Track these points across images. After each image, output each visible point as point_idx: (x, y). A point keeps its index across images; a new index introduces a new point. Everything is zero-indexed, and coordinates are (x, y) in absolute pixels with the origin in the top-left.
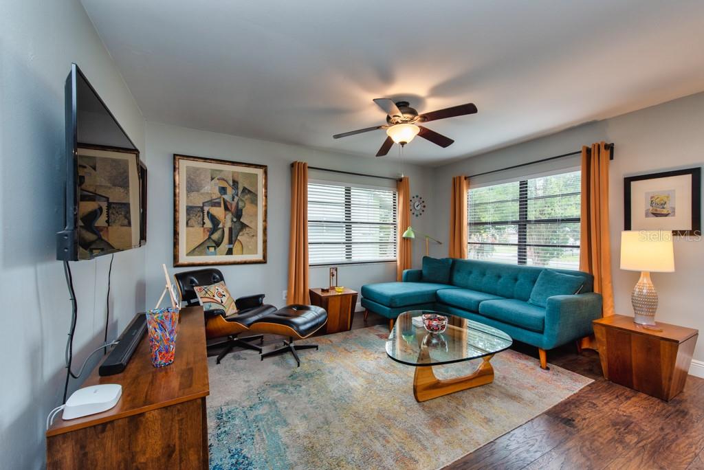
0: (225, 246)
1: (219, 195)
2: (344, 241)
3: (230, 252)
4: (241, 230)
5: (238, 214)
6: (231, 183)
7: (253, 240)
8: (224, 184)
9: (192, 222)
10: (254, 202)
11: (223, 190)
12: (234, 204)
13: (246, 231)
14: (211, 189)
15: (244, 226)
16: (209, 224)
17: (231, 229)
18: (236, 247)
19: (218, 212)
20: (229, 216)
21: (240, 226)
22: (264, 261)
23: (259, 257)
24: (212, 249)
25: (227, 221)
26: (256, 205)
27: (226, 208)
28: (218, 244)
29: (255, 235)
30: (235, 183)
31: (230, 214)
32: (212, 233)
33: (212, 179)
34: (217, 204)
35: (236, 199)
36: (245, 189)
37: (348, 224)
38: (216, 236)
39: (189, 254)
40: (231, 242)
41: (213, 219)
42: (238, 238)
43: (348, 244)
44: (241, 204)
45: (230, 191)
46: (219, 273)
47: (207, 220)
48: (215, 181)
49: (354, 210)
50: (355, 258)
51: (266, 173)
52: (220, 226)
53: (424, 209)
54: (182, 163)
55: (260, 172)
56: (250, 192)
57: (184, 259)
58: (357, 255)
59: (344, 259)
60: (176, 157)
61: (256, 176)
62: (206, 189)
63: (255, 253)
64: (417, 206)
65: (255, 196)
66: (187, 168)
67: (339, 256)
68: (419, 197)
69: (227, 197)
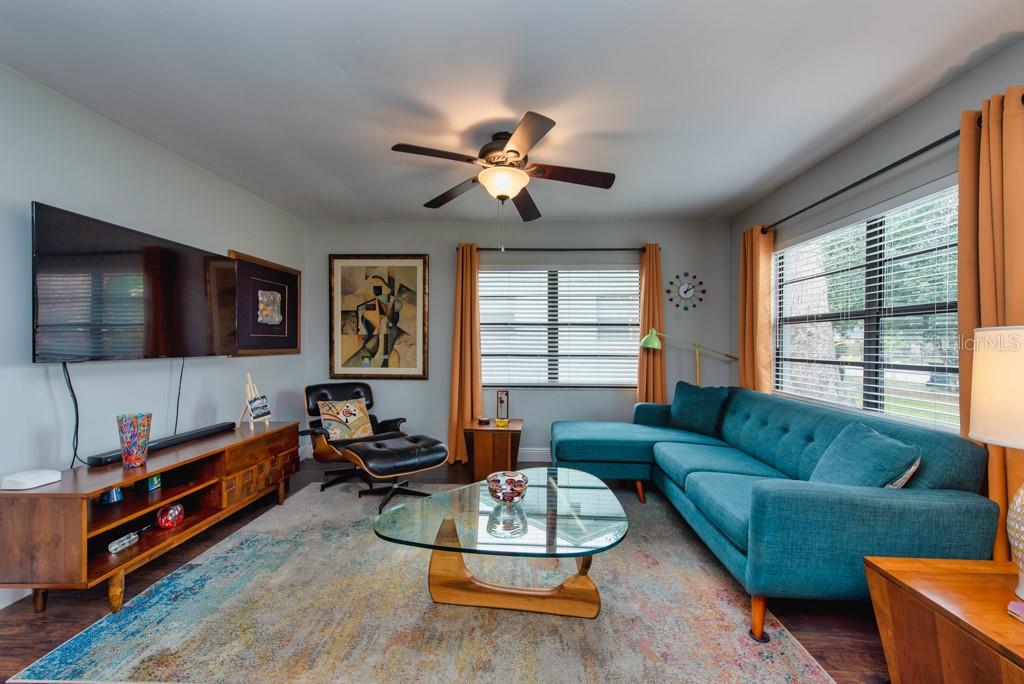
0: (380, 356)
1: (373, 296)
2: (546, 352)
3: (385, 364)
4: (398, 337)
5: (394, 318)
6: (387, 281)
7: (412, 350)
8: (379, 283)
9: (348, 328)
10: (412, 301)
11: (378, 290)
12: (390, 305)
13: (404, 338)
14: (366, 290)
15: (401, 332)
16: (363, 331)
17: (386, 336)
18: (393, 359)
19: (373, 316)
20: (385, 320)
21: (396, 333)
22: (424, 377)
23: (418, 371)
24: (367, 360)
25: (382, 327)
26: (415, 305)
27: (382, 312)
28: (373, 354)
29: (413, 344)
30: (391, 282)
31: (386, 318)
32: (367, 341)
33: (367, 278)
34: (371, 308)
35: (392, 299)
36: (402, 286)
37: (553, 327)
38: (370, 345)
39: (343, 365)
40: (386, 352)
41: (369, 326)
42: (395, 346)
43: (553, 357)
44: (397, 306)
45: (386, 290)
46: (367, 389)
47: (362, 327)
48: (370, 279)
49: (561, 305)
50: (562, 379)
51: (426, 264)
52: (375, 333)
53: (701, 296)
54: (338, 264)
55: (419, 263)
56: (408, 289)
57: (339, 370)
58: (568, 374)
59: (544, 379)
60: (332, 257)
61: (414, 269)
62: (361, 290)
63: (414, 365)
64: (685, 292)
65: (414, 293)
66: (343, 268)
67: (537, 374)
68: (691, 276)
69: (383, 298)
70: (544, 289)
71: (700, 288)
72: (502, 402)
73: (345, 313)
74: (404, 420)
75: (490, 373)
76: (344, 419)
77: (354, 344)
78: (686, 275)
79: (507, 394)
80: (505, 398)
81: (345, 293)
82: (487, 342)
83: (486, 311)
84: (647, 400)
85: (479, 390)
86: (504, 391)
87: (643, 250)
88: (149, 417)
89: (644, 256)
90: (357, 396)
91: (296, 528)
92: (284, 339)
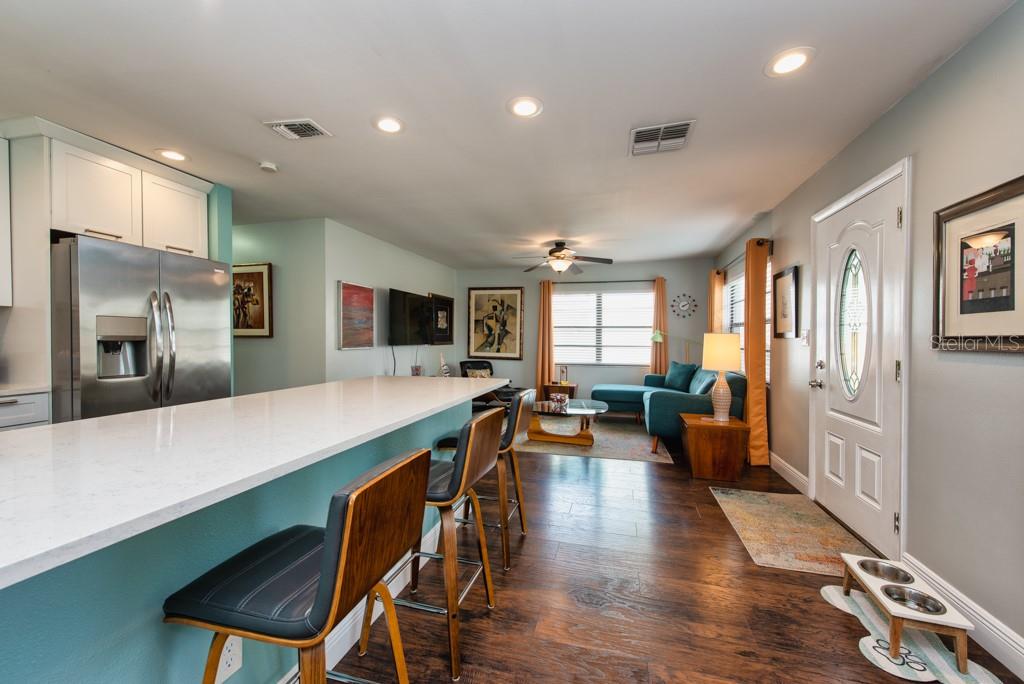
0: (495, 346)
2: (594, 344)
3: (498, 351)
5: (504, 324)
7: (513, 343)
8: (496, 304)
10: (514, 315)
11: (495, 308)
14: (488, 307)
15: (507, 332)
16: (486, 332)
18: (503, 347)
19: (492, 323)
20: (499, 325)
21: (505, 333)
22: (520, 359)
23: (518, 356)
25: (497, 330)
26: (516, 317)
27: (497, 321)
28: (492, 344)
29: (514, 339)
30: (502, 302)
34: (491, 318)
36: (508, 306)
37: (599, 329)
38: (490, 340)
39: (476, 350)
40: (499, 344)
41: (490, 329)
42: (505, 341)
43: (599, 347)
44: (506, 317)
45: (499, 308)
46: (490, 364)
47: (485, 329)
49: (604, 315)
50: (605, 360)
51: (522, 293)
53: (693, 308)
54: (473, 293)
55: (518, 292)
56: (511, 307)
57: (473, 353)
58: (608, 357)
59: (593, 360)
60: (470, 289)
61: (516, 295)
62: (485, 308)
63: (515, 352)
64: (683, 306)
65: (515, 310)
66: (476, 296)
67: (589, 357)
68: (687, 296)
69: (498, 313)
70: (594, 305)
71: (693, 303)
72: (563, 372)
73: (476, 321)
75: (559, 356)
77: (482, 340)
78: (684, 295)
80: (566, 370)
81: (476, 310)
82: (557, 337)
83: (557, 319)
84: (656, 372)
85: (553, 367)
86: (564, 368)
87: (654, 281)
89: (657, 283)
90: (485, 368)
92: (446, 337)
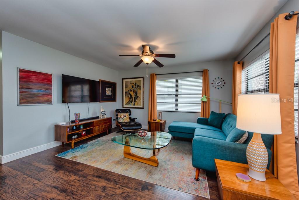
0: (133, 103)
1: (132, 88)
2: (174, 102)
3: (134, 105)
4: (137, 98)
5: (136, 93)
6: (135, 84)
7: (140, 101)
8: (133, 85)
9: (126, 96)
10: (140, 89)
11: (133, 87)
12: (135, 90)
13: (138, 98)
14: (130, 86)
15: (138, 97)
16: (130, 97)
17: (134, 98)
19: (132, 93)
21: (137, 97)
22: (143, 108)
23: (142, 107)
24: (130, 104)
26: (141, 90)
27: (134, 92)
28: (132, 102)
29: (140, 100)
30: (136, 84)
31: (134, 93)
32: (130, 99)
33: (130, 83)
34: (131, 91)
35: (136, 88)
36: (138, 85)
37: (177, 95)
38: (131, 100)
39: (126, 105)
40: (134, 102)
41: (131, 95)
42: (136, 100)
43: (177, 103)
44: (137, 90)
45: (134, 86)
46: (130, 110)
47: (129, 95)
48: (131, 84)
49: (179, 89)
50: (179, 110)
51: (144, 80)
52: (132, 97)
53: (224, 84)
54: (124, 80)
55: (142, 79)
56: (139, 86)
57: (125, 106)
58: (181, 108)
59: (174, 110)
60: (123, 79)
61: (141, 81)
62: (129, 87)
63: (141, 105)
64: (218, 84)
65: (141, 87)
66: (125, 81)
67: (172, 108)
68: (220, 78)
69: (134, 88)
70: (174, 84)
71: (224, 82)
72: (160, 115)
73: (125, 92)
74: (136, 119)
75: (159, 107)
76: (123, 118)
77: (128, 100)
78: (218, 78)
79: (161, 113)
80: (160, 114)
81: (125, 88)
82: (158, 99)
83: (158, 91)
85: (156, 112)
86: (160, 112)
87: (203, 71)
88: (79, 114)
89: (204, 73)
90: (127, 112)
91: (108, 140)
92: (112, 98)
